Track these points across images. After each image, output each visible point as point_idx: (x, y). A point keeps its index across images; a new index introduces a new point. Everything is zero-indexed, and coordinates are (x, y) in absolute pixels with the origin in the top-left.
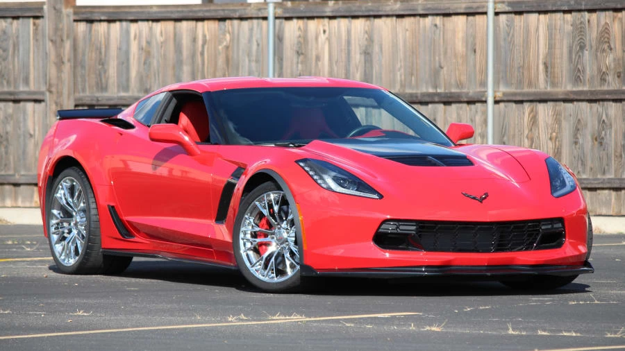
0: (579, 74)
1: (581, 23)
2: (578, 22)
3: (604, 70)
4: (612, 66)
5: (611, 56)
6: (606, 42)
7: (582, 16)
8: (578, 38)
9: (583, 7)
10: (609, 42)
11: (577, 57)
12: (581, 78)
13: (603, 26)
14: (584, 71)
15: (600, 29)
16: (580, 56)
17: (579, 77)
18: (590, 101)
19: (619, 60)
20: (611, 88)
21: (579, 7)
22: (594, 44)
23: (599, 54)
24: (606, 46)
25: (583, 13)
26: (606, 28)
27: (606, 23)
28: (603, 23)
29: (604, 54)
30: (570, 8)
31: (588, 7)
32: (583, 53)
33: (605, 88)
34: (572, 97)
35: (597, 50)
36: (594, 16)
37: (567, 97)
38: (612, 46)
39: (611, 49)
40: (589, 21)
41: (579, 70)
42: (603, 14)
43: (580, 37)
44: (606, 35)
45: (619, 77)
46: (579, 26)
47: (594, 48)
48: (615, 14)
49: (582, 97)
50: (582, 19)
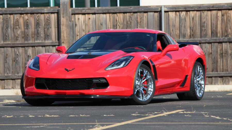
0: (6, 37)
1: (7, 18)
2: (5, 18)
3: (17, 36)
4: (20, 34)
5: (20, 31)
6: (17, 25)
7: (7, 16)
8: (5, 24)
9: (8, 13)
10: (19, 26)
11: (5, 31)
12: (7, 38)
13: (16, 20)
14: (8, 36)
15: (15, 21)
16: (6, 31)
17: (6, 38)
18: (11, 47)
19: (23, 32)
20: (20, 42)
21: (6, 13)
22: (12, 26)
23: (15, 30)
24: (17, 27)
25: (7, 15)
26: (17, 21)
27: (17, 19)
28: (16, 18)
29: (17, 30)
30: (2, 13)
31: (10, 13)
32: (8, 29)
33: (18, 42)
34: (4, 45)
35: (14, 28)
36: (12, 16)
37: (2, 46)
38: (20, 27)
39: (19, 28)
40: (10, 18)
41: (6, 36)
42: (16, 15)
43: (6, 24)
44: (17, 23)
45: (23, 38)
46: (6, 20)
47: (12, 27)
48: (21, 15)
49: (9, 46)
50: (7, 17)
